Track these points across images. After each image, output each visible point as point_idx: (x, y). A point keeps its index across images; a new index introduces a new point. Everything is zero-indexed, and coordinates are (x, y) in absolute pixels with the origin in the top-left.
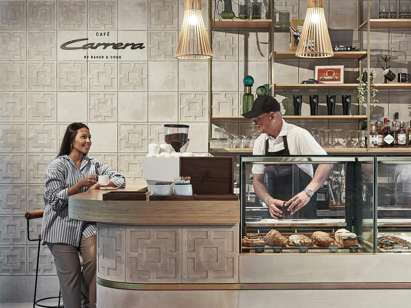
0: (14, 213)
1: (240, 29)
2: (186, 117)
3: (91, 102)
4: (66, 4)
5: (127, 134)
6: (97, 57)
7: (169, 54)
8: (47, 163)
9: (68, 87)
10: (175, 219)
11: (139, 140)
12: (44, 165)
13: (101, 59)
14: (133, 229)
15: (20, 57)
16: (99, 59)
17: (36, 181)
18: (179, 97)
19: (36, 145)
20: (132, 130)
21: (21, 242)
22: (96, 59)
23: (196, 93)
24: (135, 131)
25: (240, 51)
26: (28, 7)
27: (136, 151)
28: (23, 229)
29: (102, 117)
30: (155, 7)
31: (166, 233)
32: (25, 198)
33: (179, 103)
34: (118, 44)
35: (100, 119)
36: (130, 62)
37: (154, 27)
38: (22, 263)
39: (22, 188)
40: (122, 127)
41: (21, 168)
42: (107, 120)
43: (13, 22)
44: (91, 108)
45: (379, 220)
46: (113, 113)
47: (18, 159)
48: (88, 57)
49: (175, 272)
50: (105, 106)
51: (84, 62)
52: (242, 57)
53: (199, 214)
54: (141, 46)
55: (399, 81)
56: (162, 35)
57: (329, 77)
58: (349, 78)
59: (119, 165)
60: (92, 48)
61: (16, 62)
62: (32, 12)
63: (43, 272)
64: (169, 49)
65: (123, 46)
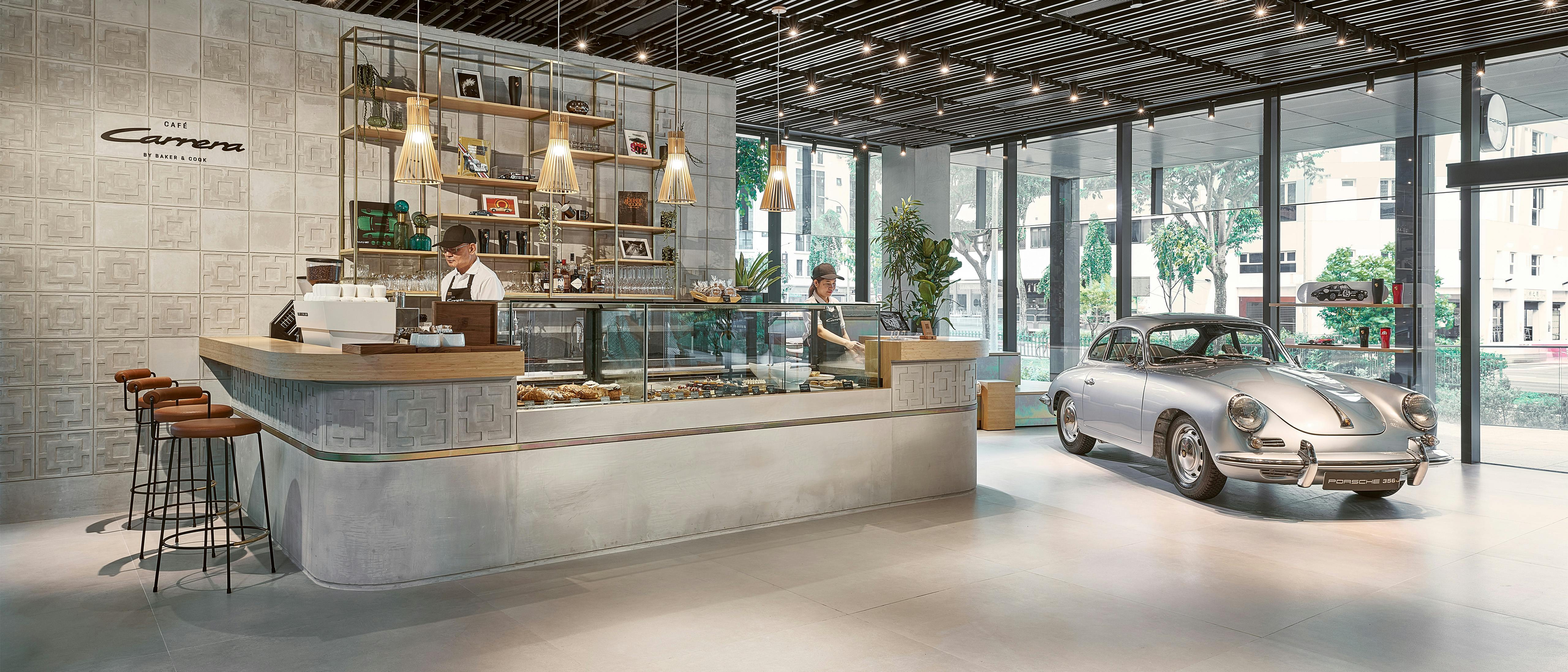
0: (10, 384)
1: (383, 140)
2: (306, 248)
3: (155, 220)
4: (111, 74)
5: (215, 267)
6: (166, 157)
7: (282, 162)
8: (75, 307)
9: (115, 196)
10: (452, 374)
11: (234, 277)
12: (69, 310)
13: (173, 160)
14: (391, 388)
15: (23, 144)
16: (168, 160)
17: (54, 334)
18: (297, 221)
19: (53, 281)
20: (223, 262)
21: (23, 429)
22: (164, 159)
23: (322, 217)
24: (229, 264)
25: (384, 167)
26: (39, 70)
27: (230, 292)
28: (29, 408)
29: (174, 243)
30: (261, 97)
31: (434, 391)
32: (33, 360)
33: (297, 228)
34: (201, 141)
35: (170, 246)
36: (220, 168)
37: (259, 124)
38: (27, 460)
39: (27, 345)
40: (207, 258)
41: (26, 314)
42: (182, 246)
43: (9, 90)
44: (155, 228)
45: (649, 370)
46: (192, 238)
47: (18, 301)
48: (149, 155)
49: (443, 436)
50: (179, 226)
51: (143, 162)
52: (386, 175)
53: (480, 367)
54: (238, 148)
55: (578, 219)
56: (271, 135)
57: (501, 209)
58: (525, 211)
59: (202, 311)
60: (157, 143)
61: (15, 151)
62: (48, 79)
63: (66, 471)
64: (282, 155)
65: (210, 145)
